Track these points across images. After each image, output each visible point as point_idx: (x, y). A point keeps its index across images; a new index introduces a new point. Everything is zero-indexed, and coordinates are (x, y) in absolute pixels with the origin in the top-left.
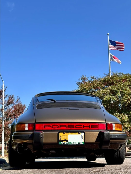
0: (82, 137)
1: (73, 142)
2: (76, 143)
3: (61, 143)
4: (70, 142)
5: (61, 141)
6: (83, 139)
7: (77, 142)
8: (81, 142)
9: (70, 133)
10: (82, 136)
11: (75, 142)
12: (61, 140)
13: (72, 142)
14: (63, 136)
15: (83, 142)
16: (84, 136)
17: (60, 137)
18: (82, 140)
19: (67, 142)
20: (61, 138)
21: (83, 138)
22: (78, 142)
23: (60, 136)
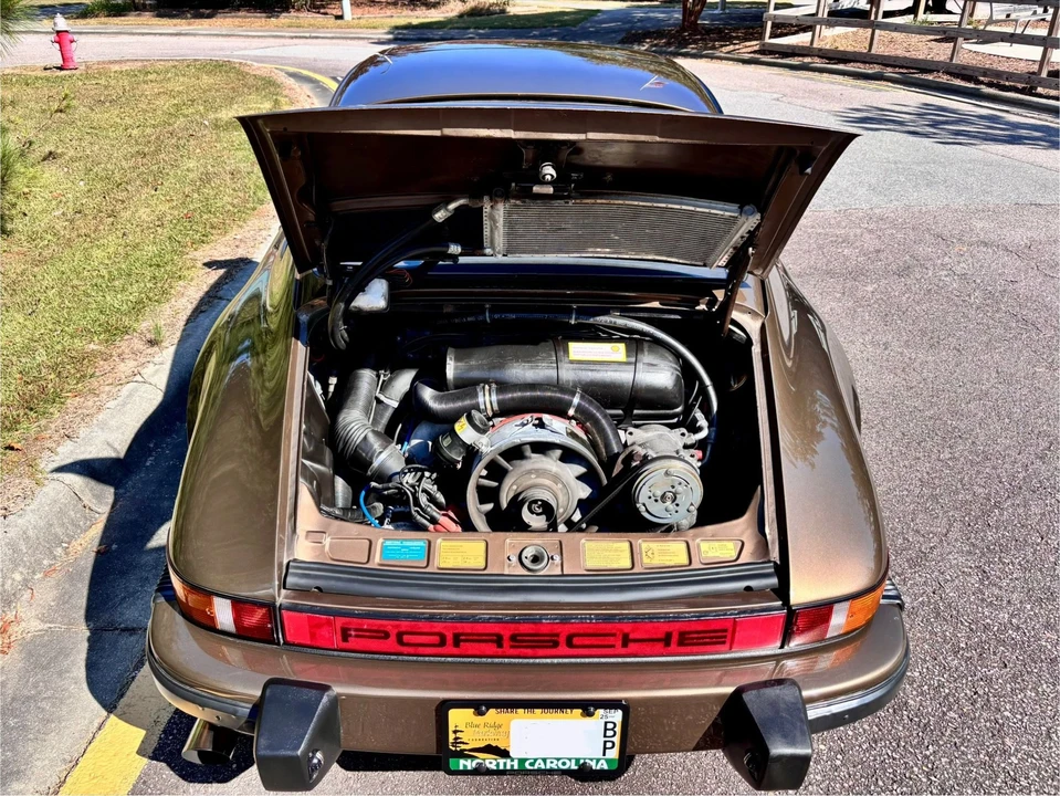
0: (610, 733)
1: (544, 760)
2: (564, 764)
3: (462, 762)
4: (522, 761)
5: (461, 755)
6: (609, 745)
7: (570, 760)
8: (598, 760)
9: (521, 711)
10: (606, 729)
11: (558, 759)
12: (463, 747)
13: (536, 760)
14: (477, 726)
15: (608, 761)
16: (618, 729)
17: (455, 732)
18: (605, 748)
19: (502, 761)
20: (456, 739)
21: (617, 739)
22: (577, 760)
23: (451, 728)
